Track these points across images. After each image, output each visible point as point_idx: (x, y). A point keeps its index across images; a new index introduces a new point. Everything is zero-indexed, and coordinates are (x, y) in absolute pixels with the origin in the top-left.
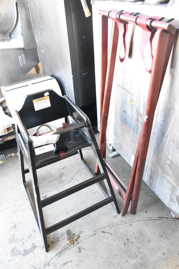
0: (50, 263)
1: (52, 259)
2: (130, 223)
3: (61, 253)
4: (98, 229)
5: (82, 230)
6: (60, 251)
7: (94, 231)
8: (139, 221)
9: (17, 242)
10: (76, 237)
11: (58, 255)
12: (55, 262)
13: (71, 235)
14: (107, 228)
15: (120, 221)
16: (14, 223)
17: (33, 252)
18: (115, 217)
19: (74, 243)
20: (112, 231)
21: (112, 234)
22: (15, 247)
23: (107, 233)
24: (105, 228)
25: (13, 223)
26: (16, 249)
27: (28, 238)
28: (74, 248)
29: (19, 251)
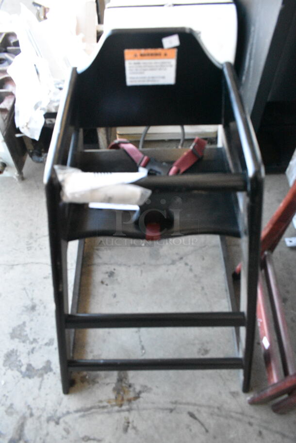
0: (61, 421)
1: (68, 413)
2: (261, 430)
3: (89, 412)
4: (184, 401)
5: (149, 386)
6: (89, 406)
7: (173, 400)
8: (284, 436)
9: (24, 342)
10: (131, 395)
11: (82, 413)
12: (70, 423)
13: (125, 383)
14: (203, 410)
15: (240, 410)
16: (34, 301)
17: (40, 379)
18: (234, 394)
19: (121, 405)
20: (211, 422)
21: (207, 431)
22: (17, 351)
23: (199, 422)
24: (200, 409)
25: (32, 299)
26: (16, 355)
27: (46, 344)
28: (117, 416)
29: (20, 361)
